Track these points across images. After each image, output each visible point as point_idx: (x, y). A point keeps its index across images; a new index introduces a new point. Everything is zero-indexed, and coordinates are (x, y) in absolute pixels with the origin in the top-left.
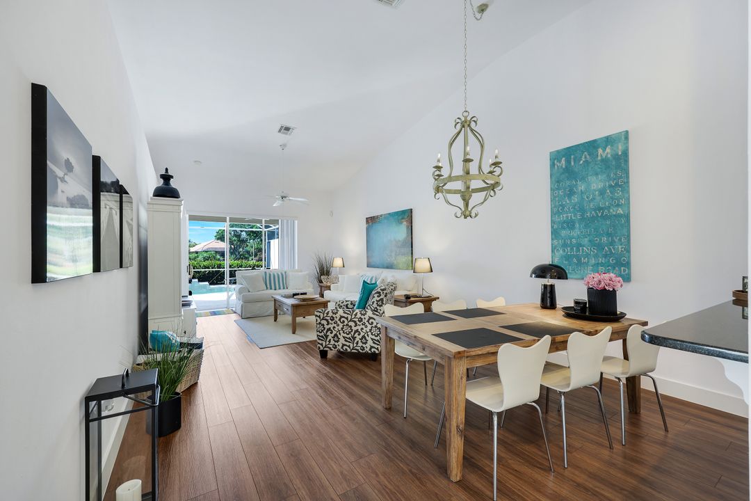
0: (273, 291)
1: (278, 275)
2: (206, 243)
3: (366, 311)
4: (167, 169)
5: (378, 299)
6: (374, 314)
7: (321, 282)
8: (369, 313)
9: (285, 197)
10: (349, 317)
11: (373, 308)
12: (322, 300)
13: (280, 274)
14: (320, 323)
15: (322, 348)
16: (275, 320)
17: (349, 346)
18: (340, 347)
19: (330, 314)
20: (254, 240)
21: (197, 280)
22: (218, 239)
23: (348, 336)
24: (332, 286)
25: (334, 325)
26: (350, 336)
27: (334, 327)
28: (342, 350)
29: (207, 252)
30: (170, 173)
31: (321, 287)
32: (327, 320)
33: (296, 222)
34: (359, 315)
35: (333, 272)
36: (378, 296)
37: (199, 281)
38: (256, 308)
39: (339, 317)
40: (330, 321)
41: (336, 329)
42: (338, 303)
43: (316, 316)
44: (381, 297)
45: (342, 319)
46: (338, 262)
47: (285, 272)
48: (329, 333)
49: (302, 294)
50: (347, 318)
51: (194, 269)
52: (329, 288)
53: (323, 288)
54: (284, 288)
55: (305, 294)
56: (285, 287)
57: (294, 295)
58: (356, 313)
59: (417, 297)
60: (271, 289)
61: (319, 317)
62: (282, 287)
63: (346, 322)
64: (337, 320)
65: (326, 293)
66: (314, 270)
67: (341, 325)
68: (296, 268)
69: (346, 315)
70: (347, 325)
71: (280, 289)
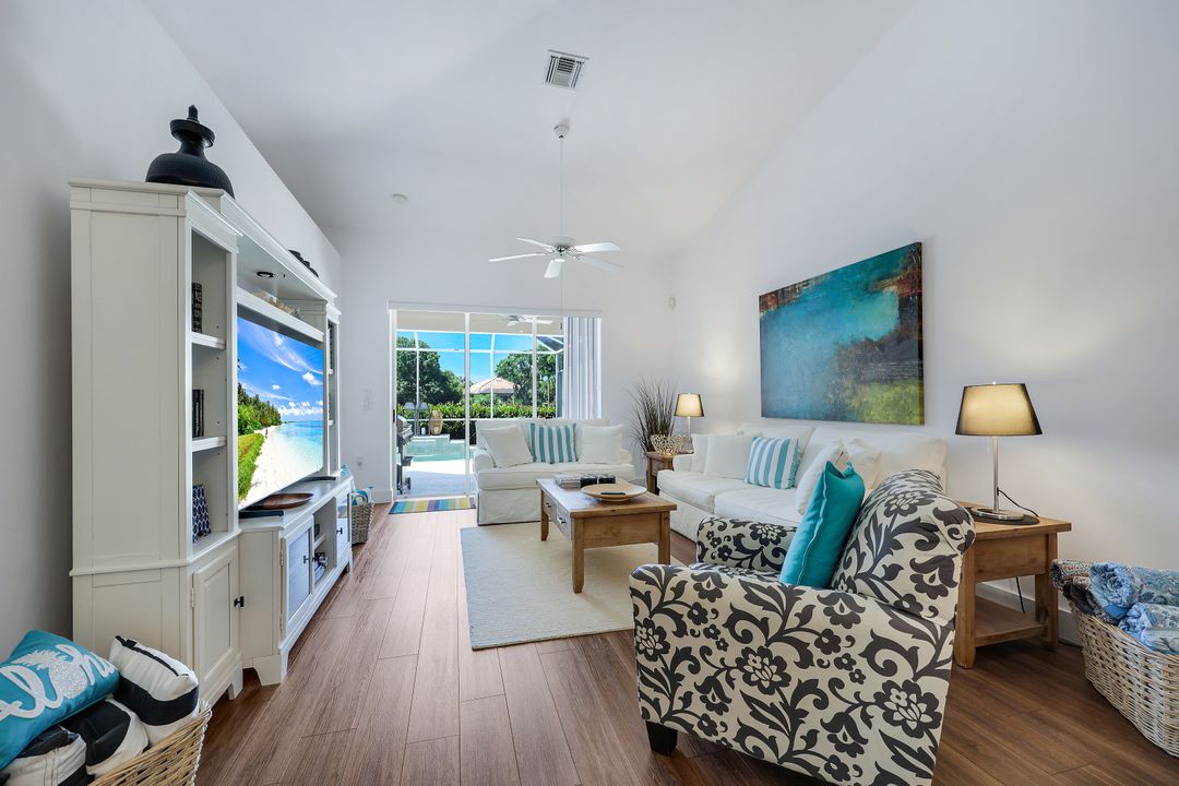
0: (546, 466)
1: (559, 431)
2: (484, 383)
3: (850, 603)
4: (193, 111)
5: (923, 557)
6: (897, 625)
7: (650, 448)
8: (875, 619)
9: (567, 247)
10: (775, 623)
11: (892, 599)
12: (655, 502)
13: (562, 428)
14: (648, 623)
15: (655, 718)
16: (544, 538)
17: (771, 742)
18: (730, 735)
19: (690, 595)
20: (549, 376)
21: (448, 436)
22: (500, 375)
23: (767, 699)
24: (677, 460)
25: (704, 641)
26: (775, 699)
27: (705, 651)
28: (737, 746)
29: (484, 394)
30: (202, 120)
31: (651, 459)
32: (676, 617)
33: (599, 320)
34: (820, 621)
35: (677, 427)
36: (920, 545)
37: (451, 438)
38: (508, 505)
39: (725, 615)
40: (690, 625)
41: (715, 658)
42: (708, 527)
43: (634, 592)
44: (941, 550)
45: (741, 626)
46: (689, 405)
47: (574, 425)
48: (683, 668)
49: (602, 481)
50: (763, 625)
51: (444, 417)
52: (668, 464)
53: (655, 465)
54: (570, 461)
55: (611, 481)
56: (574, 457)
57: (585, 482)
58: (808, 611)
59: (995, 520)
60: (543, 461)
61: (646, 598)
62: (566, 457)
63: (758, 640)
64: (719, 622)
65: (664, 477)
66: (634, 422)
67: (735, 649)
68: (600, 417)
69: (758, 612)
70: (763, 652)
71: (561, 461)
